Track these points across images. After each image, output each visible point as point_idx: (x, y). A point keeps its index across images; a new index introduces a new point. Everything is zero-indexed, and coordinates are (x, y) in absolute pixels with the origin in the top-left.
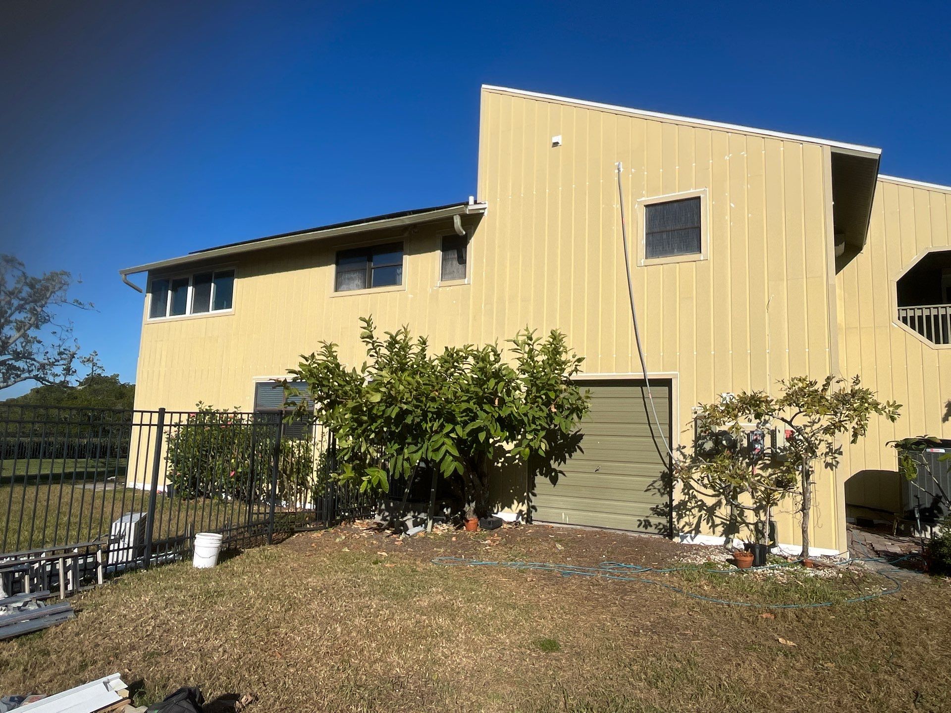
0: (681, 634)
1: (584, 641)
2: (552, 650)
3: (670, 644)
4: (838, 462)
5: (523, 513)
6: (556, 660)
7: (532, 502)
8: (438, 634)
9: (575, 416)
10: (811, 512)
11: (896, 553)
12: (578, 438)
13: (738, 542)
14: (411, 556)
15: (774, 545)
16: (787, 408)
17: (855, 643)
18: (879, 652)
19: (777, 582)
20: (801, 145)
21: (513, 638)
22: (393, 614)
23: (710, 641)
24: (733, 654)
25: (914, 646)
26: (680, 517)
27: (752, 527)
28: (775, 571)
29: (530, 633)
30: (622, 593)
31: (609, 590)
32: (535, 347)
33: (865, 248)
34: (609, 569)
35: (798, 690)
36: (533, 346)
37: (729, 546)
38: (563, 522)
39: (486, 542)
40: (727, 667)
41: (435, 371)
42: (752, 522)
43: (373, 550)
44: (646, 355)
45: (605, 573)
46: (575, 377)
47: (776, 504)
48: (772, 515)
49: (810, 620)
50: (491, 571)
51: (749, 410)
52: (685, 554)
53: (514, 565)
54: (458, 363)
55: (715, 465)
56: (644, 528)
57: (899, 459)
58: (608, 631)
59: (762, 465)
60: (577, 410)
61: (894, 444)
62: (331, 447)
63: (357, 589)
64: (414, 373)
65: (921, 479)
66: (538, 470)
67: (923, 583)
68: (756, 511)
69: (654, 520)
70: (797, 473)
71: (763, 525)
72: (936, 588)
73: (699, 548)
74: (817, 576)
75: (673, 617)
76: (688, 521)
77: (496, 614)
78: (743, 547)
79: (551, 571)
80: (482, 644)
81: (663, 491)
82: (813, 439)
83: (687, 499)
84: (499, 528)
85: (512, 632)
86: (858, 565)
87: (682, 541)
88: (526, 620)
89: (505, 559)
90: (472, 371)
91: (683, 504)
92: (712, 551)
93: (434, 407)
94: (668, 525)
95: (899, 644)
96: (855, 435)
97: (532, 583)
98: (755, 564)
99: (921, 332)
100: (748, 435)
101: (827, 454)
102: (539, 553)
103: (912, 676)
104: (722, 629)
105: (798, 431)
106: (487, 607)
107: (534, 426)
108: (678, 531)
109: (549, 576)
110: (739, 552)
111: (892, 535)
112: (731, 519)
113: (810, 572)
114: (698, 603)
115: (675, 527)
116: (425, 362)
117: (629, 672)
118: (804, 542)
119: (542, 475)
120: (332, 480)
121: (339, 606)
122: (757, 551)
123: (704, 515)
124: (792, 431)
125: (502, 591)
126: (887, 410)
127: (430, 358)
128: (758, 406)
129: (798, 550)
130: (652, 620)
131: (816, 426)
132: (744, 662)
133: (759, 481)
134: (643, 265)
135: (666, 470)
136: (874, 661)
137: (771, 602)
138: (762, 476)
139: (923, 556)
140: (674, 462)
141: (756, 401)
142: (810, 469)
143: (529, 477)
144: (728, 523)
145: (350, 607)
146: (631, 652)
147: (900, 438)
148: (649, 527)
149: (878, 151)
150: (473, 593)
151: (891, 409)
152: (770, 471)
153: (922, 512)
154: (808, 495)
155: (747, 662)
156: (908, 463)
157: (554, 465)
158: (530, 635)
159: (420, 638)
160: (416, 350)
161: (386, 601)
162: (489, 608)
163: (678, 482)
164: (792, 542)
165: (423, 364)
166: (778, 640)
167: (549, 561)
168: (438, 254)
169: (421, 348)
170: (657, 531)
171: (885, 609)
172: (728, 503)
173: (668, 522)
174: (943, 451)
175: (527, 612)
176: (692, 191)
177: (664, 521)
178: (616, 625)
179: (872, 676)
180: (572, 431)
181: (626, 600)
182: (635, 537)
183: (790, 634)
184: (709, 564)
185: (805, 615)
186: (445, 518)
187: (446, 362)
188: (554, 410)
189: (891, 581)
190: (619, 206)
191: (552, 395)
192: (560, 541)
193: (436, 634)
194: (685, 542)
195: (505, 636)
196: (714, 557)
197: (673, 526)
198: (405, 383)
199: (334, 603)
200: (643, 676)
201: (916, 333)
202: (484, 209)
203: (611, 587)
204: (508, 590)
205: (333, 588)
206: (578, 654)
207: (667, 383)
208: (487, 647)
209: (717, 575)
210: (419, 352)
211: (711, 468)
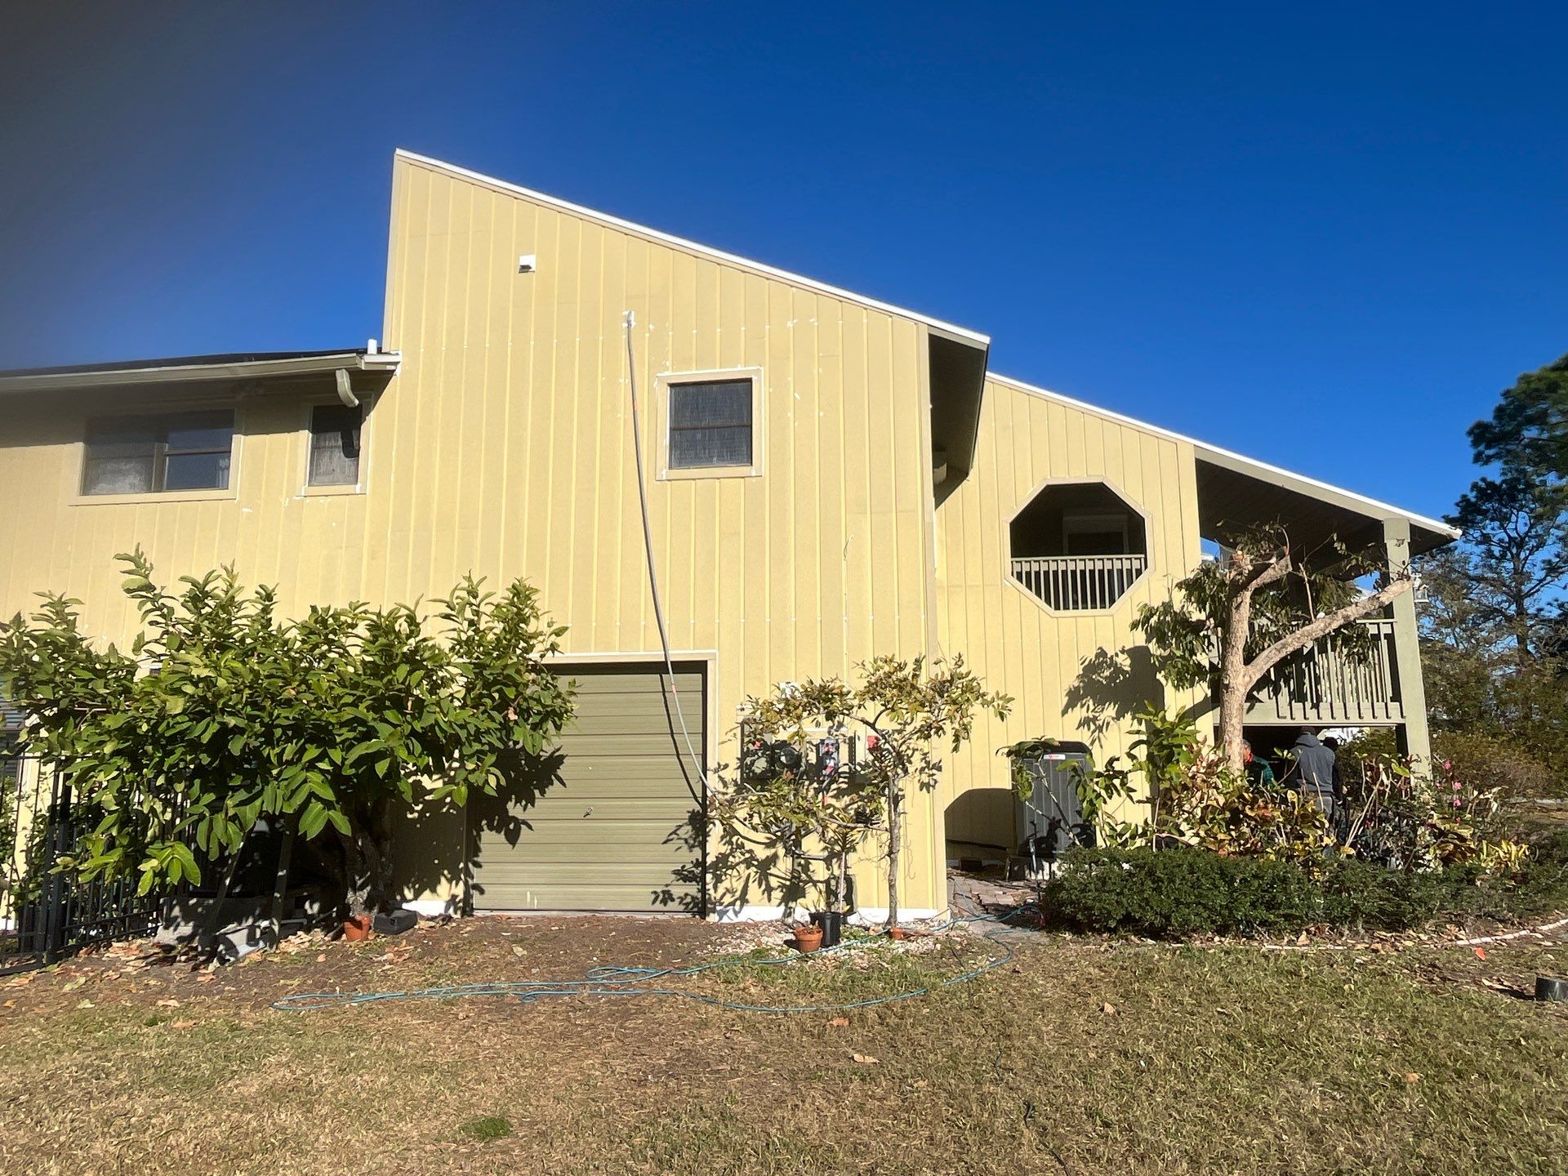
0: (713, 1072)
1: (553, 1110)
2: (497, 1136)
3: (696, 1091)
4: (936, 782)
5: (457, 900)
6: (502, 1153)
7: (473, 878)
8: (277, 1144)
9: (550, 725)
10: (901, 857)
11: (1008, 906)
12: (556, 761)
13: (801, 912)
14: (230, 1001)
15: (851, 912)
16: (869, 704)
17: (954, 1045)
18: (984, 1053)
19: (854, 967)
20: (890, 319)
21: (426, 1126)
22: (182, 1120)
23: (756, 1076)
24: (788, 1091)
25: (1026, 1036)
26: (718, 880)
27: (822, 887)
28: (852, 951)
29: (459, 1111)
30: (622, 1017)
31: (600, 1015)
32: (482, 608)
33: (973, 473)
34: (603, 979)
35: (878, 1131)
36: (478, 606)
37: (790, 920)
38: (528, 908)
39: (385, 957)
40: (778, 1113)
41: (289, 650)
42: (822, 879)
43: (150, 998)
44: (667, 622)
45: (596, 986)
46: (550, 659)
47: (855, 850)
48: (849, 865)
49: (897, 1020)
50: (391, 1010)
51: (818, 709)
52: (723, 939)
53: (436, 993)
54: (335, 635)
55: (768, 794)
56: (662, 905)
57: (1013, 771)
58: (595, 1086)
59: (835, 792)
60: (555, 715)
61: (1006, 750)
62: (59, 801)
63: (101, 1082)
64: (246, 654)
65: (1037, 798)
66: (484, 822)
67: (1038, 944)
68: (828, 861)
69: (678, 890)
70: (883, 799)
71: (837, 883)
72: (1053, 951)
73: (744, 927)
74: (907, 951)
75: (701, 1046)
76: (729, 886)
77: (395, 1087)
78: (808, 919)
79: (503, 995)
80: (365, 1148)
81: (692, 842)
82: (904, 747)
83: (728, 851)
84: (411, 930)
85: (422, 1116)
86: (961, 928)
87: (721, 919)
88: (452, 1090)
89: (419, 985)
90: (365, 651)
91: (722, 859)
92: (765, 930)
93: (287, 718)
94: (699, 895)
95: (1008, 1037)
96: (957, 739)
97: (467, 1022)
98: (824, 944)
99: (1038, 594)
100: (817, 746)
101: (923, 769)
102: (481, 967)
103: (1023, 1081)
104: (775, 1054)
105: (883, 736)
106: (378, 1077)
107: (477, 746)
108: (714, 904)
109: (499, 1005)
110: (802, 928)
111: (1004, 879)
112: (793, 877)
113: (899, 946)
114: (741, 1017)
115: (710, 898)
116: (270, 635)
117: (627, 1150)
118: (891, 902)
119: (491, 830)
120: (60, 868)
121: (57, 1125)
122: (828, 922)
123: (753, 874)
124: (876, 738)
125: (410, 1043)
126: (995, 704)
127: (280, 627)
128: (830, 700)
129: (883, 915)
130: (668, 1054)
131: (909, 729)
132: (803, 1101)
133: (831, 815)
134: (664, 478)
135: (698, 808)
136: (978, 1068)
137: (846, 1000)
138: (835, 808)
139: (1040, 907)
140: (709, 794)
141: (827, 694)
142: (900, 793)
143: (469, 833)
144: (788, 883)
145: (84, 1121)
146: (631, 1115)
147: (1013, 743)
148: (669, 903)
149: (986, 339)
150: (352, 1055)
151: (1001, 702)
152: (847, 799)
153: (1038, 843)
154: (896, 831)
155: (809, 1100)
156: (1022, 776)
157: (514, 809)
158: (458, 1116)
159: (236, 1157)
160: (253, 610)
161: (167, 1097)
162: (382, 1079)
163: (715, 825)
164: (876, 904)
165: (267, 636)
166: (853, 1058)
167: (499, 979)
168: (304, 437)
169: (261, 607)
170: (682, 908)
171: (993, 989)
172: (788, 852)
173: (699, 891)
174: (1062, 757)
175: (455, 1075)
176: (740, 368)
177: (693, 889)
178: (609, 1073)
179: (974, 1091)
180: (547, 749)
181: (629, 1029)
182: (646, 921)
183: (869, 1046)
184: (759, 952)
185: (889, 1012)
186: (305, 921)
187: (312, 633)
188: (513, 717)
189: (1001, 947)
190: (628, 381)
191: (511, 693)
192: (520, 942)
193: (272, 1144)
194: (725, 920)
195: (410, 1125)
196: (767, 939)
197: (707, 896)
198: (226, 672)
199: (46, 1118)
200: (650, 1153)
201: (1032, 595)
202: (396, 364)
203: (604, 1010)
204: (422, 1041)
205: (46, 1088)
206: (543, 1134)
207: (700, 667)
208: (376, 1151)
209: (771, 968)
210: (257, 615)
211: (763, 800)
